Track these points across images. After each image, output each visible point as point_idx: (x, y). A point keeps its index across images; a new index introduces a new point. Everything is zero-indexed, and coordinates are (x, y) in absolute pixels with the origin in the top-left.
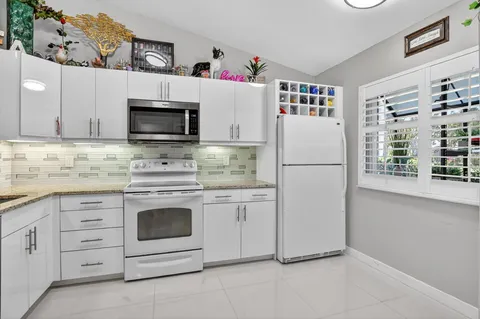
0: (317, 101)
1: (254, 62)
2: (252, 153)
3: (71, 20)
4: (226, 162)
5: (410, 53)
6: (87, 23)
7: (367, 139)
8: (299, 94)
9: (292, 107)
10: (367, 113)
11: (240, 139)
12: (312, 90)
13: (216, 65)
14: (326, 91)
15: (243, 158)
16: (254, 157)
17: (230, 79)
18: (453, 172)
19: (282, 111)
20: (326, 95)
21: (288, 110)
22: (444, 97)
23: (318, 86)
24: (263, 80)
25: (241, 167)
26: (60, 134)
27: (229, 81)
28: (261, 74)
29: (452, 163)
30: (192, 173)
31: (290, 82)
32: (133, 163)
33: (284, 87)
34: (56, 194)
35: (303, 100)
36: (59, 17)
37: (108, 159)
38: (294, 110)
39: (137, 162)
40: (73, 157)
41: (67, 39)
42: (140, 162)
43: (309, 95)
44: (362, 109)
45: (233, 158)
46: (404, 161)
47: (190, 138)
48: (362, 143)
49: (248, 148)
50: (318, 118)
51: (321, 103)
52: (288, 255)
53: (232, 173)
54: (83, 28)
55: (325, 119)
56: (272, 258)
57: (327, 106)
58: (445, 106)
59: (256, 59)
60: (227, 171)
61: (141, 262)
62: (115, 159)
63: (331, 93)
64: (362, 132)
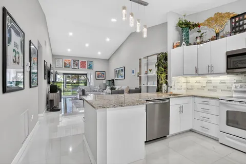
3: (203, 24)
6: (209, 21)
26: (197, 73)
32: (234, 85)
34: (192, 96)
36: (198, 25)
37: (222, 83)
39: (237, 84)
40: (205, 82)
41: (201, 33)
42: (239, 85)
54: (208, 25)
61: (227, 137)
62: (225, 83)
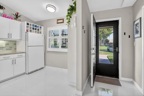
0: (37, 29)
1: (17, 14)
2: (15, 43)
5: (58, 23)
7: (49, 40)
8: (32, 27)
9: (30, 30)
10: (49, 34)
11: (12, 38)
12: (36, 26)
14: (39, 27)
15: (11, 45)
16: (15, 44)
17: (7, 17)
18: (64, 47)
19: (27, 31)
20: (39, 28)
21: (29, 31)
22: (63, 33)
23: (37, 25)
24: (20, 20)
25: (10, 47)
27: (6, 18)
28: (19, 18)
29: (64, 45)
31: (30, 23)
33: (28, 24)
35: (33, 29)
38: (31, 31)
43: (35, 27)
44: (48, 33)
45: (7, 44)
46: (56, 45)
48: (48, 41)
49: (13, 41)
50: (37, 34)
51: (38, 30)
52: (30, 71)
53: (7, 49)
55: (39, 34)
56: (24, 74)
57: (39, 31)
58: (63, 35)
59: (18, 13)
63: (41, 28)
64: (48, 38)
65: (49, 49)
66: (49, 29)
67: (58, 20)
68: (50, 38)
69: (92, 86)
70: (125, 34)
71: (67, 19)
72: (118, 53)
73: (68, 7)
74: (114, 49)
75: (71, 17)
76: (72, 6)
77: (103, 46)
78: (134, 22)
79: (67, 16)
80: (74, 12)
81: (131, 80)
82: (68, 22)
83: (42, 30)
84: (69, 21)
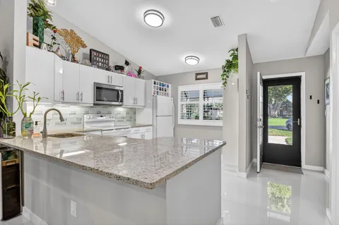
0: (164, 90)
2: (134, 111)
3: (60, 32)
4: (125, 115)
5: (197, 79)
8: (159, 86)
10: (181, 97)
12: (163, 85)
13: (126, 68)
16: (135, 113)
19: (154, 93)
20: (166, 87)
21: (156, 93)
23: (164, 83)
24: (143, 78)
25: (130, 118)
28: (142, 75)
30: (112, 121)
31: (157, 81)
32: (86, 116)
33: (155, 83)
35: (160, 89)
37: (72, 114)
38: (158, 93)
39: (88, 115)
42: (90, 116)
43: (162, 87)
44: (180, 95)
47: (120, 103)
48: (179, 108)
54: (65, 37)
57: (167, 92)
59: (140, 67)
60: (125, 120)
62: (75, 114)
63: (168, 87)
64: (180, 103)
65: (181, 122)
66: (181, 89)
67: (197, 74)
68: (182, 103)
69: (258, 171)
70: (311, 98)
71: (223, 79)
72: (300, 126)
73: (224, 63)
74: (294, 120)
75: (228, 77)
76: (228, 61)
77: (275, 117)
78: (325, 81)
79: (223, 75)
80: (233, 71)
81: (321, 169)
82: (224, 84)
83: (169, 91)
84: (226, 82)
